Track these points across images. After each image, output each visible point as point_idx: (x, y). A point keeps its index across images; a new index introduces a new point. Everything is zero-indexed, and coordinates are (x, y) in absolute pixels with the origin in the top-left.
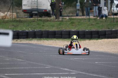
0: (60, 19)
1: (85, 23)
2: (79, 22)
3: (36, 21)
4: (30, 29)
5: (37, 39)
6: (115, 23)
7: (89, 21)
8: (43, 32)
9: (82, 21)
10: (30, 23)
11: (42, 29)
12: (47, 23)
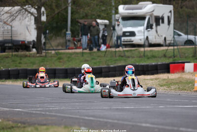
0: (44, 54)
1: (77, 58)
2: (69, 57)
3: (10, 56)
4: (2, 68)
5: (12, 80)
6: (117, 58)
7: (83, 56)
8: (20, 71)
9: (73, 56)
10: (2, 59)
11: (19, 68)
12: (25, 60)
